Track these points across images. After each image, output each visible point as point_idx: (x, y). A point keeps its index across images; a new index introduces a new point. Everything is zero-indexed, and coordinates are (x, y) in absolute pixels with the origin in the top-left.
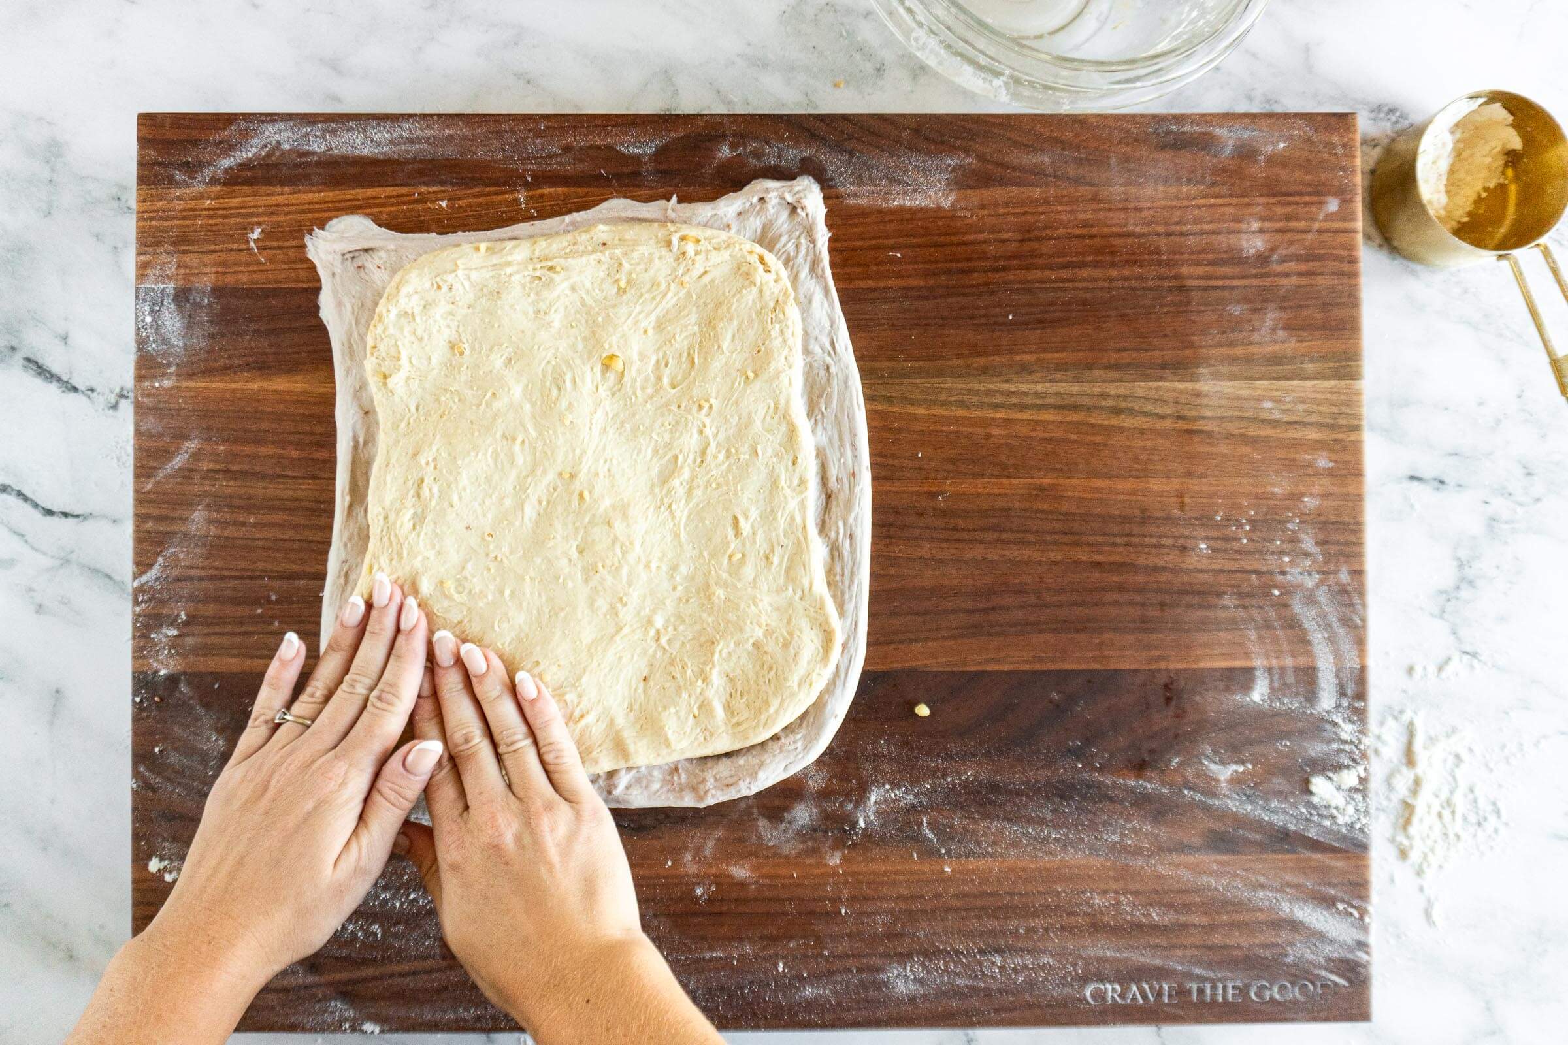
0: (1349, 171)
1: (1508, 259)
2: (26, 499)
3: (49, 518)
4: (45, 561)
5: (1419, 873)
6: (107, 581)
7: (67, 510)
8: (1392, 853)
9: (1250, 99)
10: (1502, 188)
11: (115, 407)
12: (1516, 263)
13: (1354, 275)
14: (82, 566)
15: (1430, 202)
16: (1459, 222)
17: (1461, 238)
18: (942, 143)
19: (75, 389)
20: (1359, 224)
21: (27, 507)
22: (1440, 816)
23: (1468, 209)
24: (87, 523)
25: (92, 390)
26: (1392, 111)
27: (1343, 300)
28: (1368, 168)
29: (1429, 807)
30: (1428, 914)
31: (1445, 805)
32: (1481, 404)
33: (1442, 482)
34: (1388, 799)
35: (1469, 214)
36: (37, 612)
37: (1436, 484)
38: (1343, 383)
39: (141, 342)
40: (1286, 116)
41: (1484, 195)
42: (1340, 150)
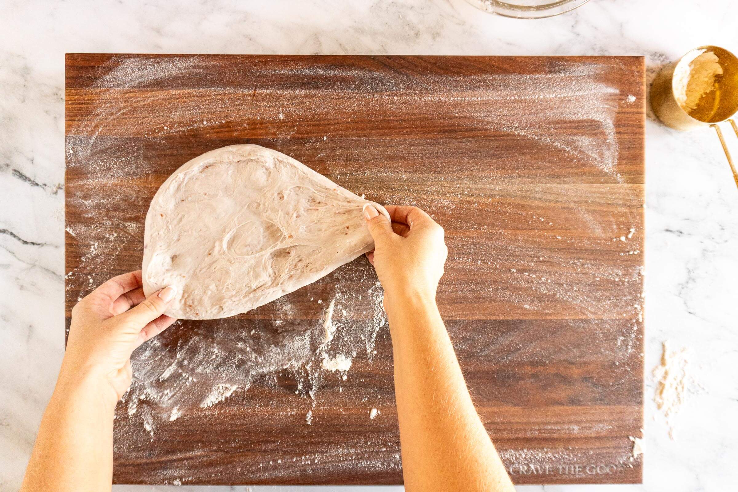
0: (639, 84)
1: (715, 127)
2: (15, 236)
3: (25, 245)
4: (24, 265)
5: (667, 415)
6: (53, 275)
7: (34, 241)
8: (654, 406)
9: (593, 49)
10: (713, 93)
11: (56, 193)
12: (718, 128)
13: (641, 134)
14: (42, 268)
15: (678, 99)
16: (692, 109)
17: (692, 117)
18: (447, 70)
19: (37, 185)
20: (644, 110)
21: (15, 240)
22: (676, 388)
23: (697, 102)
24: (43, 247)
25: (45, 185)
26: (661, 55)
27: (636, 146)
28: (649, 83)
29: (671, 384)
30: (670, 434)
31: (679, 383)
32: (700, 196)
33: (681, 233)
34: (652, 381)
35: (697, 105)
36: (21, 289)
37: (678, 233)
38: (636, 185)
39: (68, 163)
40: (610, 57)
41: (704, 96)
42: (636, 74)
